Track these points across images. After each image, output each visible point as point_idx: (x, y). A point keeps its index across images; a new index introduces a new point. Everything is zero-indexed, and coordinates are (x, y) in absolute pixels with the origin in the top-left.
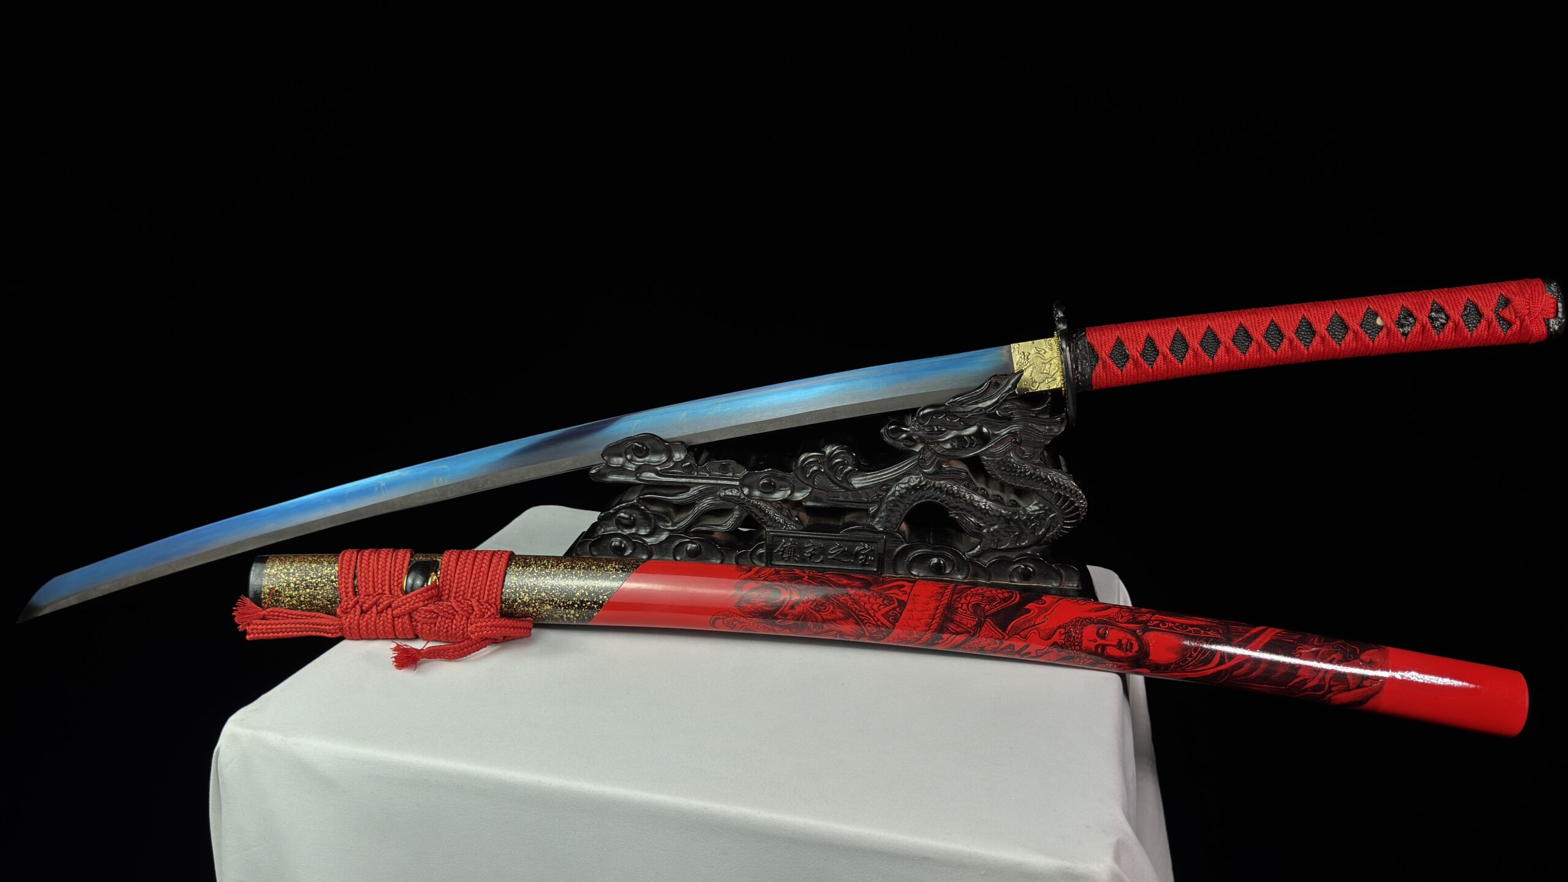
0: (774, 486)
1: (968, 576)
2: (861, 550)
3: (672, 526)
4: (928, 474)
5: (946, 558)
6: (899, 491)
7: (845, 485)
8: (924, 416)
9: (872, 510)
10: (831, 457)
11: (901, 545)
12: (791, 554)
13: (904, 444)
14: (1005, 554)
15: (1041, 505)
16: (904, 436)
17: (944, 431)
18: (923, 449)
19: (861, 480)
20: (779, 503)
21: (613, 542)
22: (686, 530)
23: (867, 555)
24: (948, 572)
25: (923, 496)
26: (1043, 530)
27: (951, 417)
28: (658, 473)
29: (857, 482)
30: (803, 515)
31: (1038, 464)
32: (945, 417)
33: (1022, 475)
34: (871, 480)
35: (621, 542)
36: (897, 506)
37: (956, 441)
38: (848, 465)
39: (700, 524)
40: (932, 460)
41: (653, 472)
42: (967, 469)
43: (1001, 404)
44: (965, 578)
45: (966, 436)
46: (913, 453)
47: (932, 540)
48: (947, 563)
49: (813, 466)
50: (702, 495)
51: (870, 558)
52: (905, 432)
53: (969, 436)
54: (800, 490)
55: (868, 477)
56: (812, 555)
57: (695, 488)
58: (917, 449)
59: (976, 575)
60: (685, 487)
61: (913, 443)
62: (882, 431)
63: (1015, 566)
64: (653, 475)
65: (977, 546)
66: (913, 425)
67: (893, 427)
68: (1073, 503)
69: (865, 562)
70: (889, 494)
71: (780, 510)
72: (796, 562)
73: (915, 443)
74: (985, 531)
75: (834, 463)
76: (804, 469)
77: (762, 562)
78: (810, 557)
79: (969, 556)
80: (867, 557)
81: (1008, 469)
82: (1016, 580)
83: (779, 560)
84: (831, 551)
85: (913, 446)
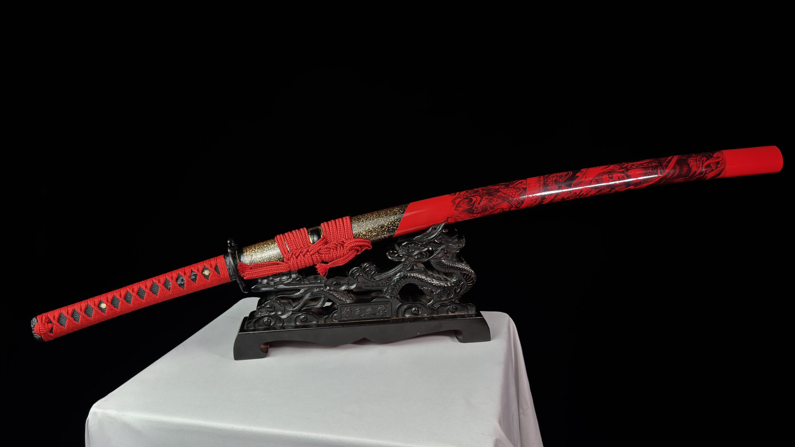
0: (340, 284)
2: (381, 308)
3: (293, 308)
4: (409, 271)
5: (419, 307)
6: (396, 280)
7: (372, 280)
8: (405, 246)
9: (385, 290)
10: (365, 268)
11: (399, 304)
12: (350, 314)
13: (397, 259)
14: (444, 302)
15: (457, 279)
16: (396, 255)
17: (414, 251)
18: (406, 260)
19: (379, 277)
20: (342, 292)
21: (264, 320)
22: (299, 310)
23: (384, 310)
24: (420, 313)
25: (407, 281)
26: (459, 290)
27: (417, 244)
28: (285, 285)
29: (377, 278)
30: (354, 296)
31: (455, 261)
32: (414, 245)
33: (449, 267)
34: (383, 276)
35: (268, 320)
36: (396, 286)
37: (420, 255)
38: (372, 271)
39: (306, 306)
40: (409, 264)
41: (282, 284)
42: (424, 267)
43: (438, 237)
44: (428, 315)
45: (424, 252)
46: (401, 262)
47: (412, 300)
48: (419, 309)
49: (357, 273)
50: (306, 292)
52: (397, 253)
53: (425, 252)
54: (352, 285)
55: (382, 275)
56: (360, 314)
57: (303, 289)
58: (403, 260)
59: (432, 313)
60: (298, 290)
62: (387, 254)
63: (449, 307)
64: (282, 286)
65: (431, 301)
66: (400, 250)
67: (391, 252)
68: (471, 276)
69: (384, 313)
70: (391, 282)
71: (343, 295)
72: (353, 318)
73: (402, 257)
74: (435, 293)
75: (366, 270)
76: (352, 274)
77: (337, 320)
79: (428, 305)
81: (442, 265)
82: (450, 313)
83: (344, 318)
84: (368, 311)
85: (401, 259)
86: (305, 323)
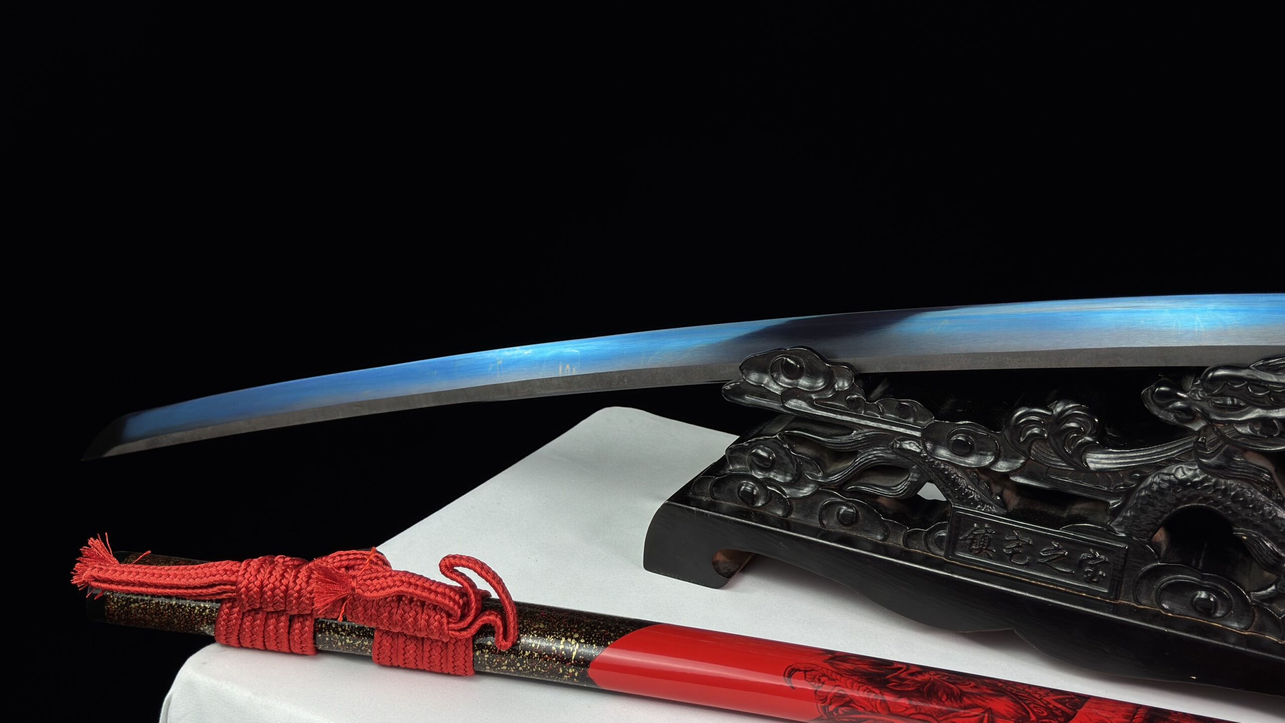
0: (971, 447)
1: (1250, 626)
2: (1089, 559)
3: (823, 477)
4: (1208, 466)
5: (1219, 594)
6: (1158, 484)
7: (1076, 460)
8: (1214, 379)
9: (1114, 503)
10: (1063, 418)
11: (1152, 562)
12: (984, 546)
13: (1176, 417)
16: (1179, 404)
17: (1243, 407)
18: (1205, 428)
19: (1102, 459)
20: (976, 472)
21: (742, 485)
22: (841, 487)
23: (1096, 568)
24: (1218, 615)
25: (1197, 496)
27: (1255, 388)
28: (811, 403)
29: (1097, 461)
30: (1007, 494)
32: (1247, 386)
34: (1118, 461)
35: (753, 488)
36: (1153, 505)
37: (1260, 425)
38: (1085, 433)
39: (861, 481)
40: (1216, 447)
41: (805, 401)
42: (1271, 468)
44: (1246, 629)
45: (1276, 418)
46: (1188, 432)
47: (1201, 564)
48: (1219, 602)
49: (1034, 427)
50: (868, 442)
51: (1101, 573)
52: (1181, 399)
54: (1008, 458)
55: (1112, 456)
56: (1014, 553)
57: (859, 432)
58: (1196, 427)
59: (1261, 628)
60: (846, 428)
61: (1190, 417)
62: (1147, 392)
64: (803, 404)
65: (1270, 586)
66: (1193, 391)
67: (1163, 389)
69: (1093, 577)
70: (1142, 486)
71: (976, 482)
72: (990, 558)
73: (1194, 417)
75: (1063, 427)
76: (1019, 429)
77: (942, 549)
78: (1011, 556)
79: (1256, 597)
80: (1096, 571)
83: (965, 552)
84: (1044, 552)
85: (1191, 421)
86: (851, 530)
